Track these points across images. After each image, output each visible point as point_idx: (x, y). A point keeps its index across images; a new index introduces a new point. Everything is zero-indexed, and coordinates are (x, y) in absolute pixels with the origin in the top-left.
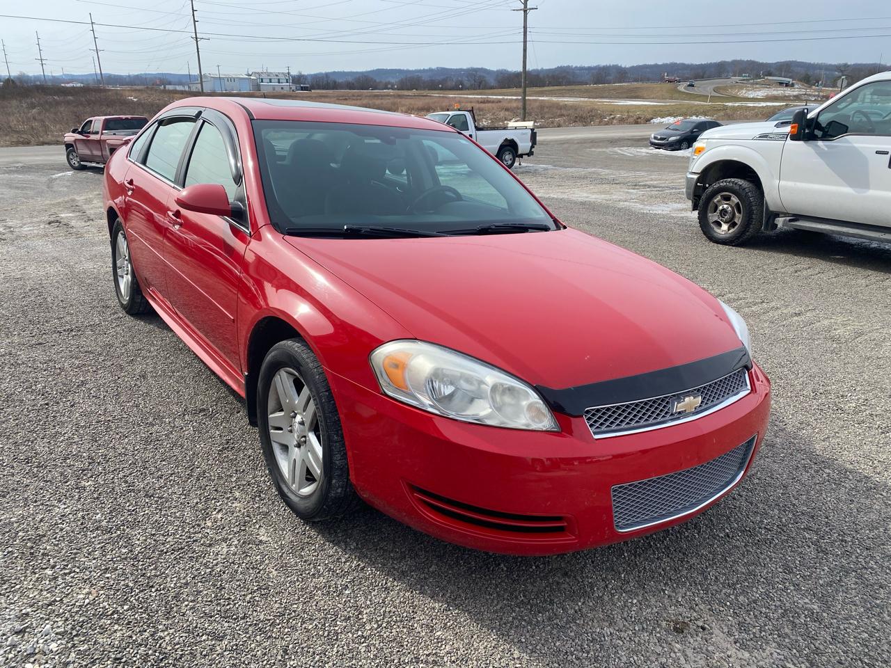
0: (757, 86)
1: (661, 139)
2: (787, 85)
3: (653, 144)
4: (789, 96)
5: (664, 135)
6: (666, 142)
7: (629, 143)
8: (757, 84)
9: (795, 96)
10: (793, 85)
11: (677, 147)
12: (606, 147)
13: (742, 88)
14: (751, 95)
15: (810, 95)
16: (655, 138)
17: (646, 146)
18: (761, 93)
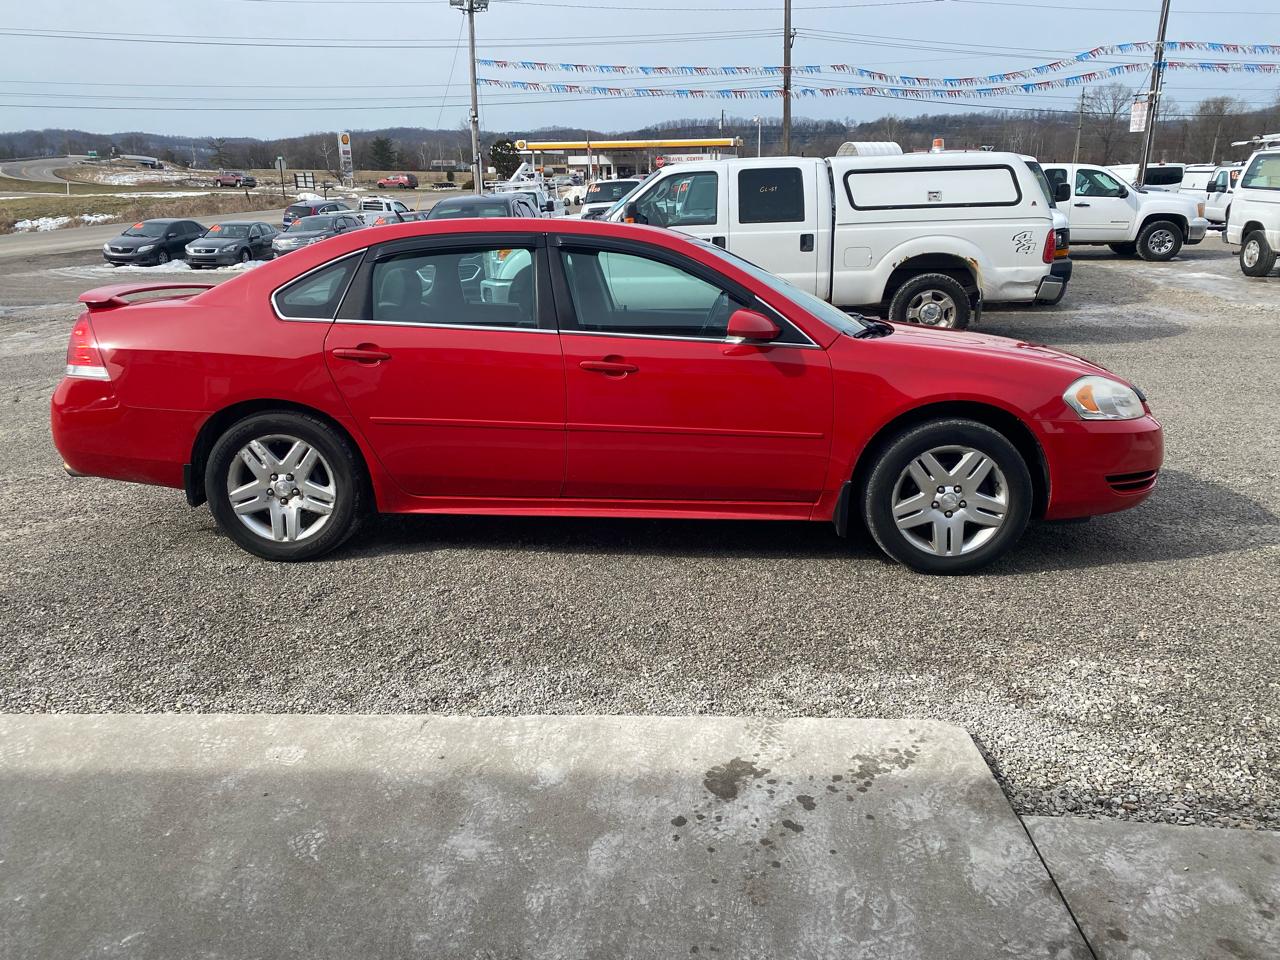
0: (118, 168)
1: (124, 251)
2: (153, 166)
3: (110, 259)
4: (169, 182)
5: (128, 244)
6: (135, 254)
7: (61, 260)
8: (115, 165)
9: (177, 182)
10: (161, 167)
11: (153, 260)
12: (22, 270)
13: (96, 171)
14: (115, 181)
15: (197, 180)
16: (113, 250)
17: (98, 263)
18: (128, 178)
